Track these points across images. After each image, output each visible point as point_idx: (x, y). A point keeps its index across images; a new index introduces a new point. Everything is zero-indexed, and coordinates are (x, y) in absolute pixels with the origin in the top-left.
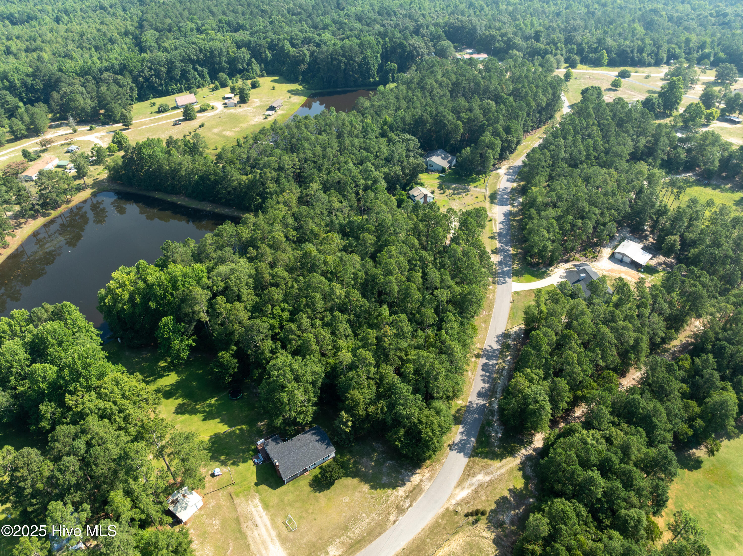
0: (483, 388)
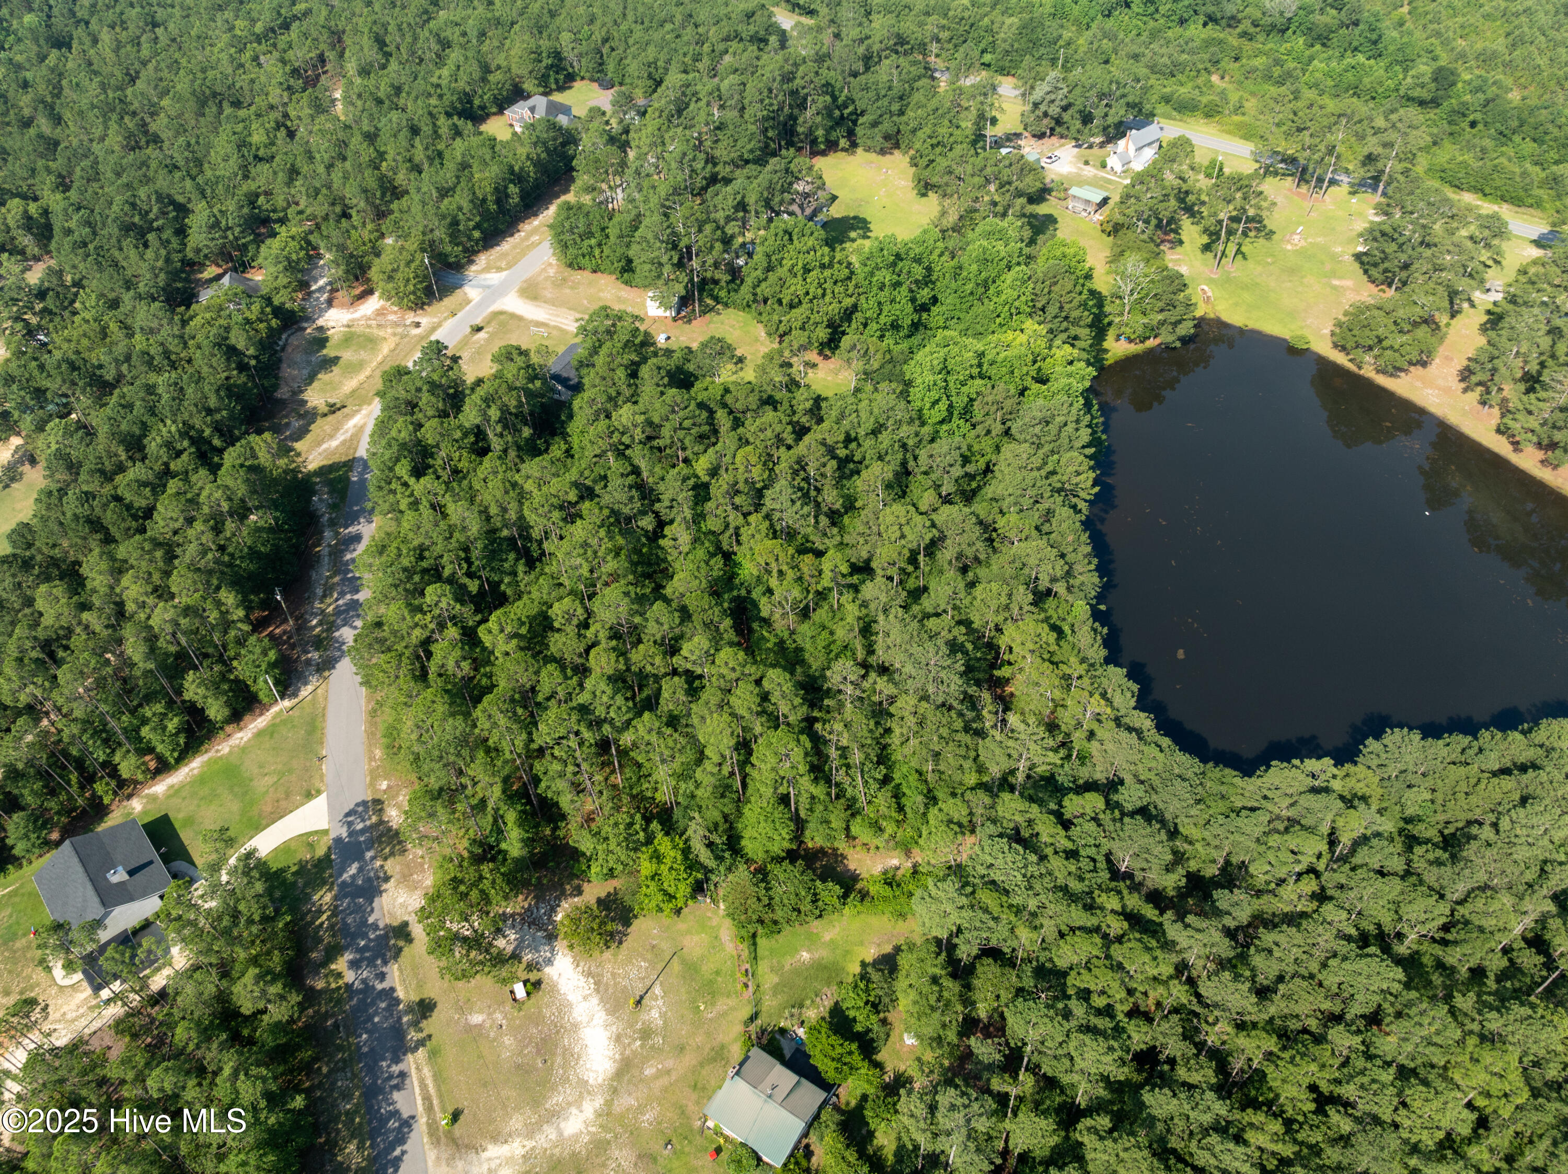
0: (354, 550)
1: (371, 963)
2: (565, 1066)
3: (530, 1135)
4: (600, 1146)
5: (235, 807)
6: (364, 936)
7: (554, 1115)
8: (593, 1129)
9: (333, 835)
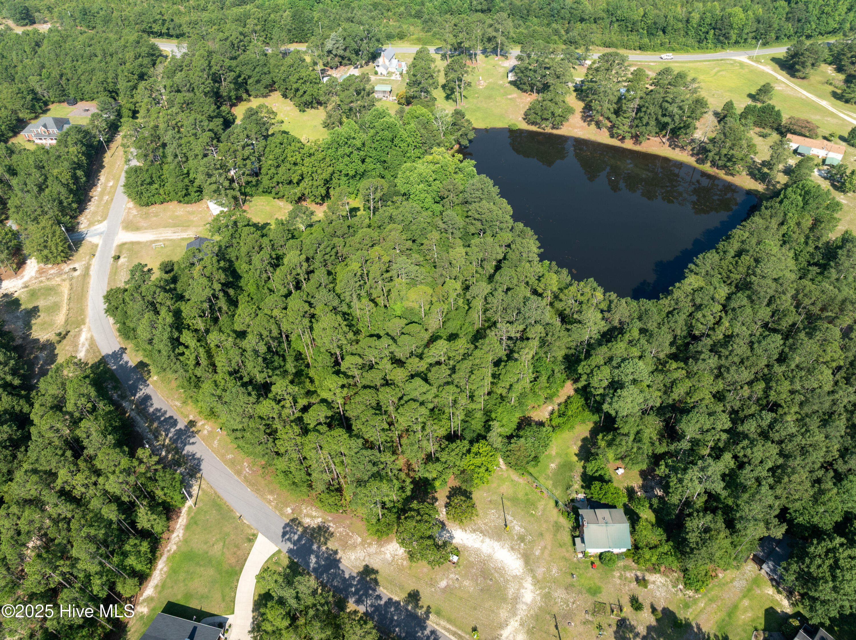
0: (152, 404)
1: (367, 595)
2: (502, 575)
3: (515, 614)
4: (547, 597)
5: (211, 572)
6: (351, 585)
7: (516, 599)
8: (538, 592)
9: (285, 550)
